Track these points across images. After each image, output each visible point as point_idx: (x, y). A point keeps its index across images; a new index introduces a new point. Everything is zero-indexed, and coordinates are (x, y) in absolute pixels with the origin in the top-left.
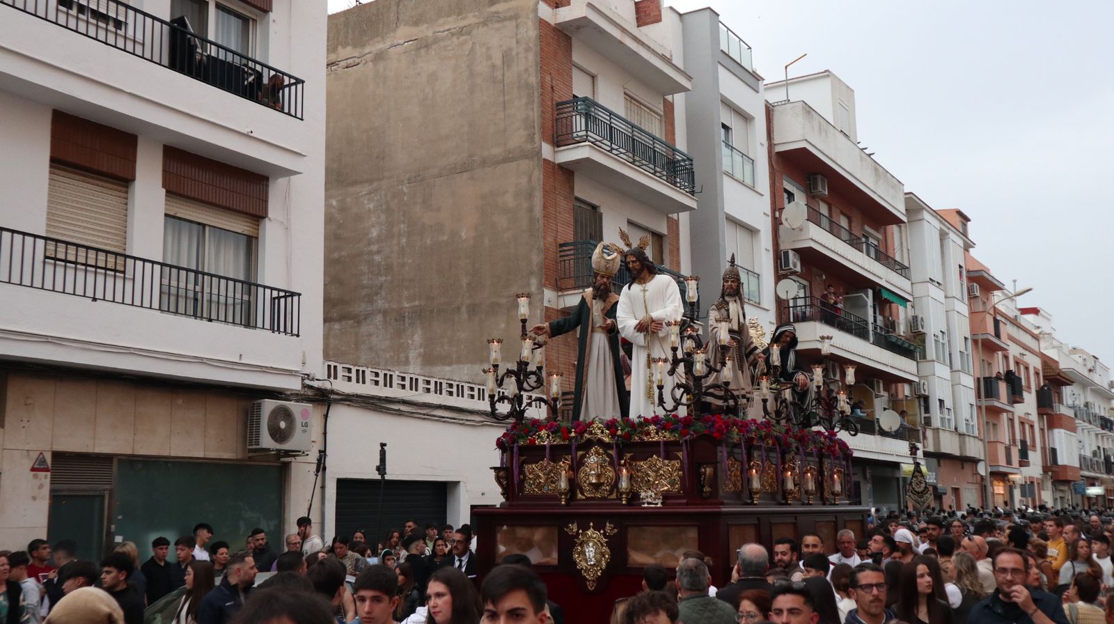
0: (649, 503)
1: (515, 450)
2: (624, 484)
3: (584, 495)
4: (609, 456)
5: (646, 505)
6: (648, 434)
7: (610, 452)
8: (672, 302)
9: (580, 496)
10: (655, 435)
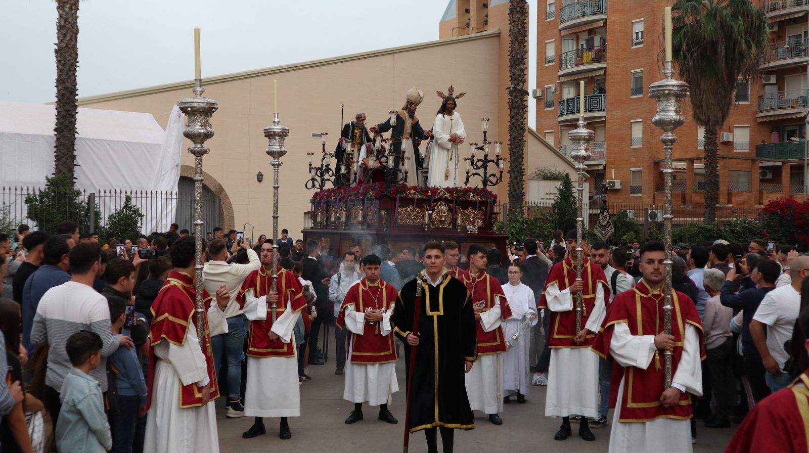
0: (471, 231)
1: (398, 199)
2: (459, 221)
3: (435, 226)
4: (449, 206)
5: (469, 232)
6: (469, 196)
7: (451, 205)
8: (461, 128)
9: (432, 226)
10: (472, 197)
